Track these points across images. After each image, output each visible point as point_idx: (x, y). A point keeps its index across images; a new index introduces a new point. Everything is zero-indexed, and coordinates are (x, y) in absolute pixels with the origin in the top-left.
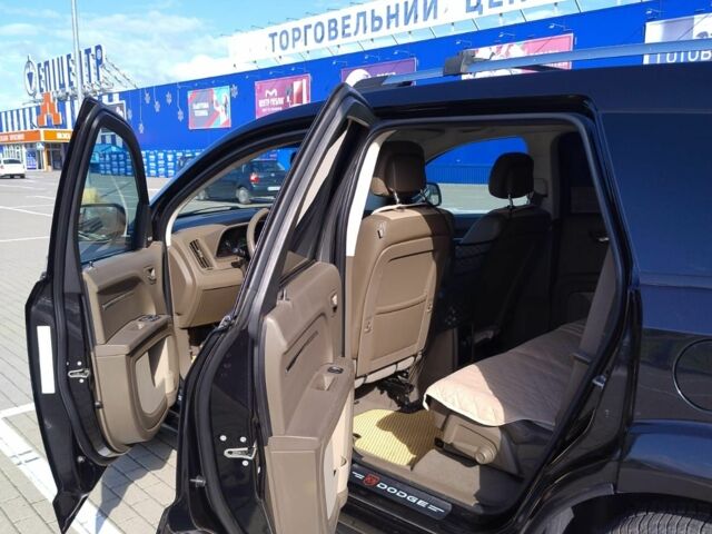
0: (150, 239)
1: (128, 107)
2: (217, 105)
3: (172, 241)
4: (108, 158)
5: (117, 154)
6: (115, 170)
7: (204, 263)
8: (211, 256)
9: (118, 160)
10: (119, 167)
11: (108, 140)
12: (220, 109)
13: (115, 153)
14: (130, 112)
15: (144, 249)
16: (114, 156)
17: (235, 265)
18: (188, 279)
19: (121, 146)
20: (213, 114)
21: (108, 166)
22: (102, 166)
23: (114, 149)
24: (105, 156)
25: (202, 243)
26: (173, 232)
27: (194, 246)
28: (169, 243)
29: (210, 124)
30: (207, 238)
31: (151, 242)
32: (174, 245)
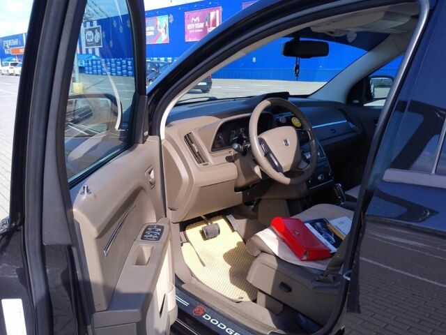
0: (146, 133)
1: (102, 30)
2: (160, 28)
3: (166, 134)
4: (90, 63)
5: (96, 60)
6: (95, 71)
7: (199, 158)
8: (206, 151)
9: (97, 64)
10: (97, 69)
11: (90, 52)
12: (162, 31)
13: (95, 60)
14: (104, 33)
15: (140, 146)
16: (94, 62)
17: (230, 159)
18: (184, 174)
19: (98, 55)
20: (157, 35)
21: (90, 68)
22: (86, 68)
23: (94, 57)
24: (88, 62)
25: (197, 137)
26: (167, 124)
27: (189, 139)
28: (163, 136)
29: (156, 40)
30: (200, 130)
31: (147, 137)
32: (169, 138)
